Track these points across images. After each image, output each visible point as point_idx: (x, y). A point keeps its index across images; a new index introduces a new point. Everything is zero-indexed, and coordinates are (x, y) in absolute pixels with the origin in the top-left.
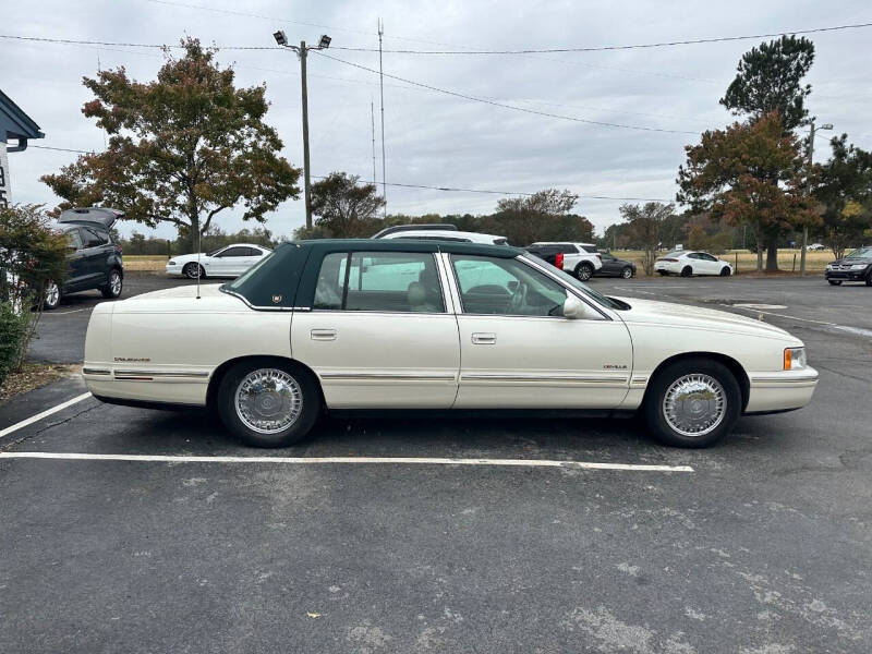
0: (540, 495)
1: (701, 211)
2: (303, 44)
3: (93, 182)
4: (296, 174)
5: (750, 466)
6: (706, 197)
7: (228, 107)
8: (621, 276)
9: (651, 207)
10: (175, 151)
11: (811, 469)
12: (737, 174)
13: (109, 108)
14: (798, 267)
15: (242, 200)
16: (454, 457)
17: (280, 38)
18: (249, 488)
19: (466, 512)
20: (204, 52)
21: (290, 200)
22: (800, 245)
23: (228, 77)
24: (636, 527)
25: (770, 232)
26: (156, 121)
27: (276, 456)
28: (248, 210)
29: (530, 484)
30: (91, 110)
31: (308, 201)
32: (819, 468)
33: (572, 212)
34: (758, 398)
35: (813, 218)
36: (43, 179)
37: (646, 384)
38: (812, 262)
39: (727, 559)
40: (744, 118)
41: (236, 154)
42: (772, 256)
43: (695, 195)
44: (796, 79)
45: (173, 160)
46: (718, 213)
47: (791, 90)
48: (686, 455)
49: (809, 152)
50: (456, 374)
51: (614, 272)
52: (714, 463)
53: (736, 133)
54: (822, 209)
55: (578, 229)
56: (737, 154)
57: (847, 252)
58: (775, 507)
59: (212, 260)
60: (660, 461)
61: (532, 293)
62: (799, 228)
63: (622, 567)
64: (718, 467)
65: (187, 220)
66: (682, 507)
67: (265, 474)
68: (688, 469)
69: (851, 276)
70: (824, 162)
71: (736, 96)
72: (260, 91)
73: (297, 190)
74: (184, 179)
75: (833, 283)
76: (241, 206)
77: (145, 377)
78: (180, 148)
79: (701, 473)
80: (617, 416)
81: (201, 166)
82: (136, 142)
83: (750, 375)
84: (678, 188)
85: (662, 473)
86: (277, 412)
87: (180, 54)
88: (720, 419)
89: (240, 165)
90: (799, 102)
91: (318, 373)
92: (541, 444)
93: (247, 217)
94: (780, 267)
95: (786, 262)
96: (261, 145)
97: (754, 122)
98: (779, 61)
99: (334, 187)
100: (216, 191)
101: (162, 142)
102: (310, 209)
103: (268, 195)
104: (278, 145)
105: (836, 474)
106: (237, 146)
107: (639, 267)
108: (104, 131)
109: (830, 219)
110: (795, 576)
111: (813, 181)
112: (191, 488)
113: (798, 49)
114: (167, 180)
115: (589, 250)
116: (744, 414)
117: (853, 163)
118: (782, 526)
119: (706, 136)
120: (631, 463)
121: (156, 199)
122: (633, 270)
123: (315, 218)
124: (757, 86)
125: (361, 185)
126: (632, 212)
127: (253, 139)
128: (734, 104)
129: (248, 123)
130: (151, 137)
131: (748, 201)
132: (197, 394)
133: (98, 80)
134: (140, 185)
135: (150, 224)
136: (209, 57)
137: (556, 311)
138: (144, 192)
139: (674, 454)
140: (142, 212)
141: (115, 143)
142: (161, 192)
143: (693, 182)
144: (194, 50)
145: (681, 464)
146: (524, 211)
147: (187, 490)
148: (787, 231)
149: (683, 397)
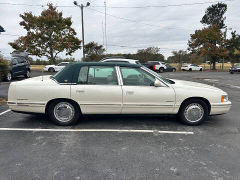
0: (146, 142)
1: (195, 53)
2: (82, 5)
3: (23, 45)
4: (80, 42)
5: (211, 132)
6: (196, 49)
7: (61, 23)
8: (172, 71)
9: (180, 52)
10: (46, 36)
11: (229, 133)
12: (205, 42)
13: (27, 23)
14: (221, 68)
15: (65, 50)
16: (121, 129)
17: (75, 3)
18: (56, 140)
19: (123, 149)
20: (54, 7)
21: (79, 49)
22: (222, 62)
23: (61, 14)
24: (176, 154)
25: (214, 58)
26: (41, 27)
27: (66, 129)
28: (67, 52)
29: (143, 138)
30: (22, 24)
31: (84, 50)
32: (232, 132)
33: (158, 53)
34: (213, 111)
35: (226, 55)
36: (9, 44)
37: (179, 107)
38: (225, 67)
39: (205, 166)
40: (207, 26)
41: (63, 37)
42: (214, 65)
43: (193, 48)
44: (222, 15)
45: (46, 38)
46: (199, 53)
47: (220, 18)
48: (191, 128)
49: (225, 36)
50: (121, 104)
51: (170, 70)
52: (200, 131)
53: (205, 30)
54: (228, 52)
55: (160, 58)
56: (205, 37)
57: (235, 64)
58: (219, 146)
59: (57, 67)
60: (184, 130)
61: (145, 78)
62: (222, 57)
63: (172, 169)
64: (201, 132)
65: (50, 55)
66: (190, 146)
67: (62, 135)
68: (192, 133)
69: (236, 71)
70: (229, 39)
71: (205, 20)
72: (70, 18)
73: (81, 47)
74: (49, 43)
75: (231, 73)
76: (65, 51)
77: (27, 105)
78: (47, 34)
79: (196, 134)
80: (171, 116)
81: (53, 40)
82: (35, 33)
83: (211, 104)
84: (188, 46)
85: (184, 134)
86: (67, 115)
87: (47, 8)
88: (202, 117)
89: (64, 40)
90: (222, 21)
91: (79, 103)
92: (147, 125)
93: (67, 54)
94: (216, 68)
95: (218, 67)
96: (70, 34)
97: (210, 27)
98: (217, 10)
99: (91, 46)
100: (58, 47)
101: (42, 33)
102: (84, 52)
103: (72, 48)
104: (75, 34)
105: (238, 134)
106: (64, 34)
107: (177, 68)
108: (26, 30)
109: (230, 55)
110: (227, 172)
111: (226, 44)
112: (38, 140)
113: (223, 6)
114: (44, 44)
115: (163, 64)
116: (209, 115)
117: (238, 39)
118: (222, 153)
119: (196, 31)
120: (175, 131)
121: (41, 49)
122: (175, 69)
123: (86, 55)
124: (211, 17)
125: (99, 45)
126: (175, 53)
127: (68, 32)
128: (204, 22)
129: (67, 27)
130: (39, 32)
131: (208, 50)
132: (42, 110)
133: (24, 15)
134: (36, 45)
135: (39, 56)
136: (55, 9)
137: (152, 84)
138: (37, 47)
139: (188, 127)
140: (37, 53)
141: (29, 33)
142: (42, 47)
143: (192, 44)
144: (51, 7)
145: (190, 131)
146: (145, 52)
147: (37, 141)
148: (218, 58)
149: (191, 110)
